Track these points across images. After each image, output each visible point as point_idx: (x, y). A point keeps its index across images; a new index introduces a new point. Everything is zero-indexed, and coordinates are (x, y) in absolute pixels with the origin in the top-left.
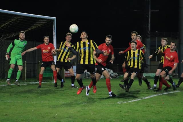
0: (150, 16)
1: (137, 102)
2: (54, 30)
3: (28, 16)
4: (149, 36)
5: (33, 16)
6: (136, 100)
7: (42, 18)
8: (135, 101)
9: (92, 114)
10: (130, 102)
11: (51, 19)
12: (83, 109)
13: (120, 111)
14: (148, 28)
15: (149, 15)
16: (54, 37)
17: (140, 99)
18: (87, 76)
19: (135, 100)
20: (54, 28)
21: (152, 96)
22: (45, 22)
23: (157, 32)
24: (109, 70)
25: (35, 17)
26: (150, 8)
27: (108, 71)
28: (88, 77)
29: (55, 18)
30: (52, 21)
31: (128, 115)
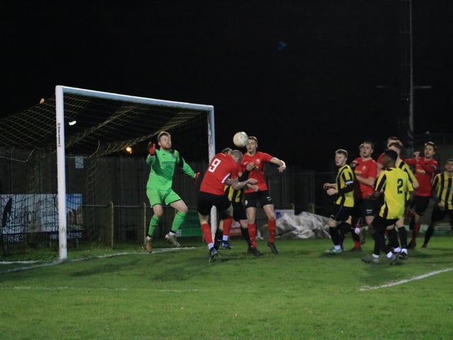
0: (412, 98)
1: (402, 287)
2: (209, 133)
3: (154, 103)
4: (411, 143)
5: (164, 104)
6: (398, 283)
7: (184, 107)
8: (394, 284)
9: (310, 312)
10: (383, 286)
11: (203, 109)
12: (289, 303)
13: (371, 307)
14: (408, 125)
15: (409, 97)
16: (210, 149)
17: (406, 281)
18: (277, 232)
19: (395, 282)
20: (211, 128)
21: (431, 274)
22: (190, 115)
23: (428, 133)
24: (326, 219)
25: (170, 105)
26: (411, 81)
27: (324, 221)
28: (280, 235)
29: (212, 106)
30: (205, 114)
31: (388, 313)
